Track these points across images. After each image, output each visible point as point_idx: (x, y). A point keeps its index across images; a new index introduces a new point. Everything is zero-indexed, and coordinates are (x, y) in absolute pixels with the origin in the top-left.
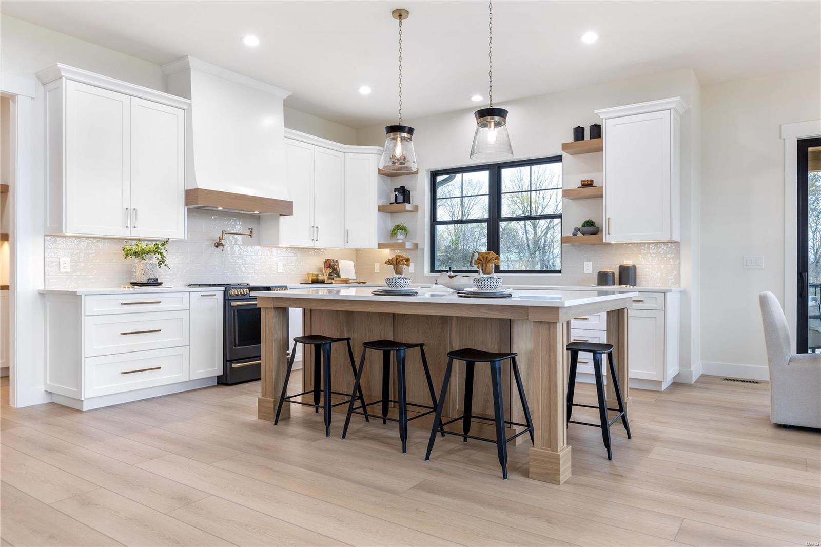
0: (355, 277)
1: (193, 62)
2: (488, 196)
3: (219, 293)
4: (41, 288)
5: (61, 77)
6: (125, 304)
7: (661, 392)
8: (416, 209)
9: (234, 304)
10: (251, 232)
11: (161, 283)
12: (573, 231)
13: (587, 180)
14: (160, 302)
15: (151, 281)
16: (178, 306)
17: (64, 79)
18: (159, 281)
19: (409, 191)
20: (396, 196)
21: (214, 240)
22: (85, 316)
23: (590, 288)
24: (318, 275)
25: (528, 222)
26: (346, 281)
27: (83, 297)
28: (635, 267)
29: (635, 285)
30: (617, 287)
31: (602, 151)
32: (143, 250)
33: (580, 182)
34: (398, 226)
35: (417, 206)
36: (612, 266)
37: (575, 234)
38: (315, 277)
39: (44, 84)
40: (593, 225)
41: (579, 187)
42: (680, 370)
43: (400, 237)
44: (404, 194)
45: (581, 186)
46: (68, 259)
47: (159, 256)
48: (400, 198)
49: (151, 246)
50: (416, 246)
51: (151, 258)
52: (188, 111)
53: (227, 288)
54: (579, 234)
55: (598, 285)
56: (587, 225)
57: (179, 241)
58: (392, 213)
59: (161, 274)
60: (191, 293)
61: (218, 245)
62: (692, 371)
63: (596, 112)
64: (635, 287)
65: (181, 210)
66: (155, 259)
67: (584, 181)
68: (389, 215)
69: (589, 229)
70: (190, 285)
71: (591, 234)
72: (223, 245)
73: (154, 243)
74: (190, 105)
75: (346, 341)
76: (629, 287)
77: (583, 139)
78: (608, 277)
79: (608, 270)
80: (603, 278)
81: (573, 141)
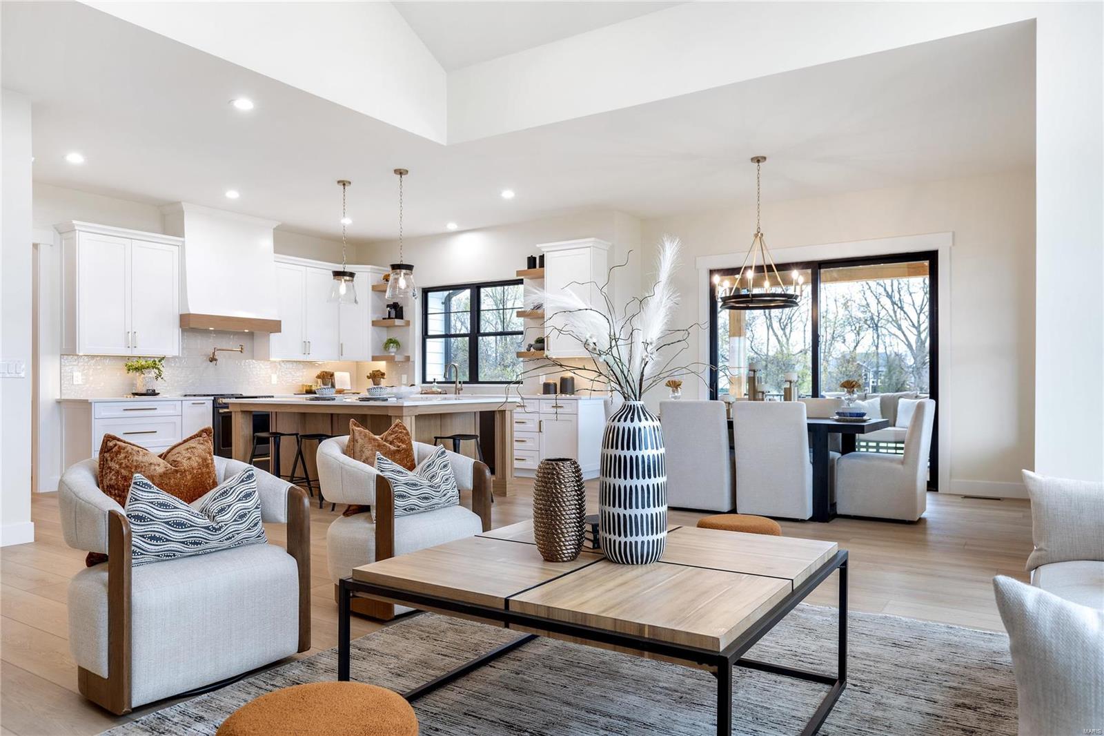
0: (350, 388)
1: (185, 206)
2: (469, 313)
3: (209, 403)
4: (58, 397)
5: (75, 230)
6: (127, 410)
8: (408, 323)
9: (221, 411)
10: (242, 348)
11: (159, 394)
12: (528, 346)
14: (156, 409)
15: (149, 392)
16: (172, 412)
17: (77, 231)
18: (156, 392)
19: (402, 308)
20: (389, 312)
21: (208, 356)
22: (95, 418)
23: (536, 397)
24: (311, 386)
25: (498, 337)
26: (340, 392)
27: (93, 404)
28: (573, 380)
29: (573, 393)
30: (559, 395)
31: (545, 279)
32: (142, 365)
33: (532, 305)
34: (390, 339)
35: (409, 322)
36: (555, 379)
37: (529, 350)
38: (308, 388)
39: (60, 233)
40: (541, 342)
43: (393, 350)
44: (397, 310)
46: (80, 374)
47: (157, 371)
48: (393, 313)
49: (150, 362)
50: (408, 359)
51: (149, 372)
52: (182, 248)
53: (216, 398)
54: (532, 349)
55: (542, 394)
56: (537, 342)
57: (174, 358)
58: (388, 327)
59: (158, 386)
60: (183, 402)
61: (213, 359)
63: (538, 246)
64: (573, 396)
65: (177, 331)
66: (153, 373)
67: (534, 304)
68: (385, 329)
69: (538, 345)
70: (186, 396)
71: (540, 350)
72: (216, 360)
73: (152, 360)
74: (184, 242)
75: (295, 436)
76: (568, 396)
77: (535, 267)
78: (551, 387)
79: (551, 382)
80: (547, 388)
81: (526, 268)
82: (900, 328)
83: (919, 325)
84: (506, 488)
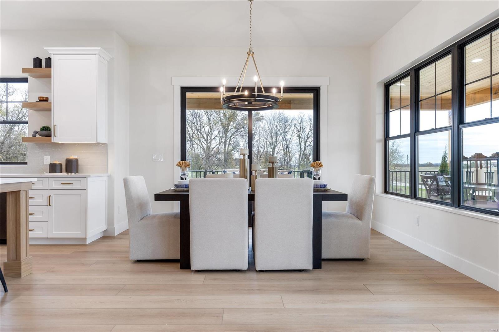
7: (86, 245)
12: (33, 133)
13: (43, 97)
23: (43, 175)
28: (77, 160)
29: (77, 172)
30: (64, 174)
31: (51, 78)
33: (38, 98)
36: (60, 159)
37: (34, 136)
40: (48, 130)
41: (37, 102)
42: (107, 228)
45: (38, 101)
54: (38, 135)
55: (49, 173)
56: (43, 129)
62: (115, 228)
63: (45, 48)
64: (77, 174)
67: (40, 97)
69: (44, 132)
71: (46, 136)
76: (73, 174)
77: (41, 66)
78: (57, 167)
79: (57, 162)
80: (53, 168)
81: (32, 67)
82: (200, 141)
83: (208, 140)
84: (20, 269)
